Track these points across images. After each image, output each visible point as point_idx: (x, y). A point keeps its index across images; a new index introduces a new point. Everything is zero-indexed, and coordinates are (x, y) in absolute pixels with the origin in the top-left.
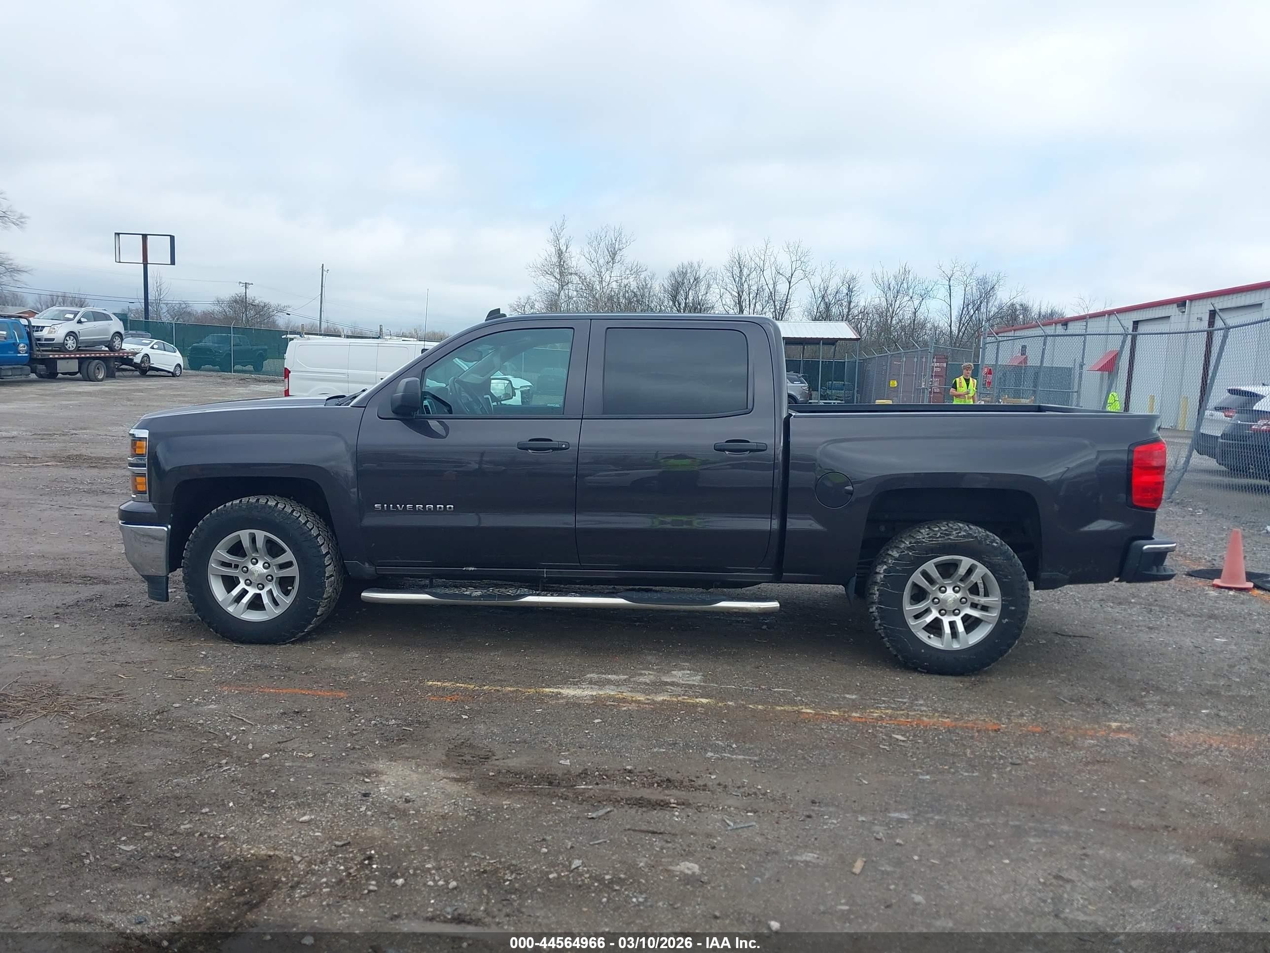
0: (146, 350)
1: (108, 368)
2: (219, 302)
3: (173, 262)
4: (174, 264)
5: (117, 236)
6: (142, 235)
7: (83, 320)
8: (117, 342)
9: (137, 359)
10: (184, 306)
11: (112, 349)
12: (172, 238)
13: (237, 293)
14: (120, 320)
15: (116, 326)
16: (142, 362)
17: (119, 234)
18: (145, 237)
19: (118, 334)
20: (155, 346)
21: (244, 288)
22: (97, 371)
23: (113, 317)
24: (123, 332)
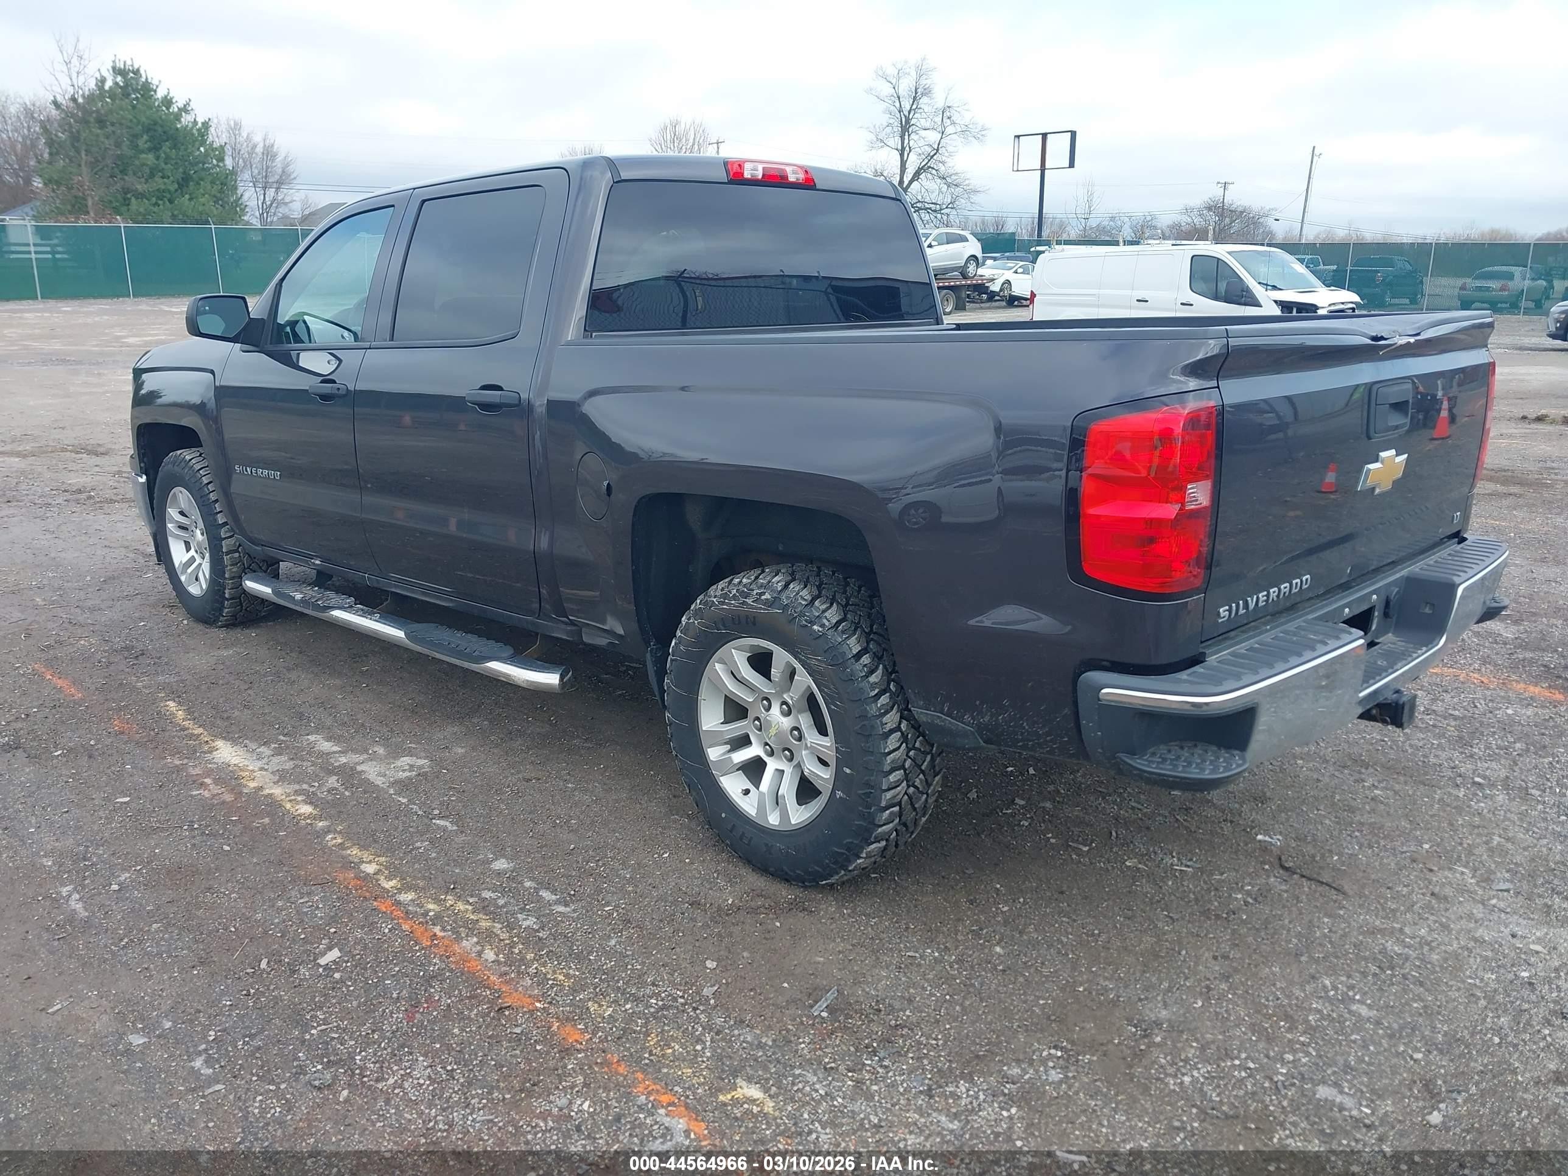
0: (1009, 275)
1: (958, 298)
2: (1187, 211)
3: (1072, 165)
4: (1073, 167)
5: (1017, 139)
6: (1042, 134)
7: (934, 243)
8: (971, 268)
9: (995, 287)
10: (1149, 218)
11: (965, 276)
12: (1073, 134)
13: (1211, 196)
14: (978, 240)
15: (973, 247)
16: (1001, 290)
17: (1018, 137)
18: (1044, 136)
19: (974, 257)
20: (1020, 270)
21: (1222, 189)
22: (946, 303)
23: (970, 237)
24: (980, 255)
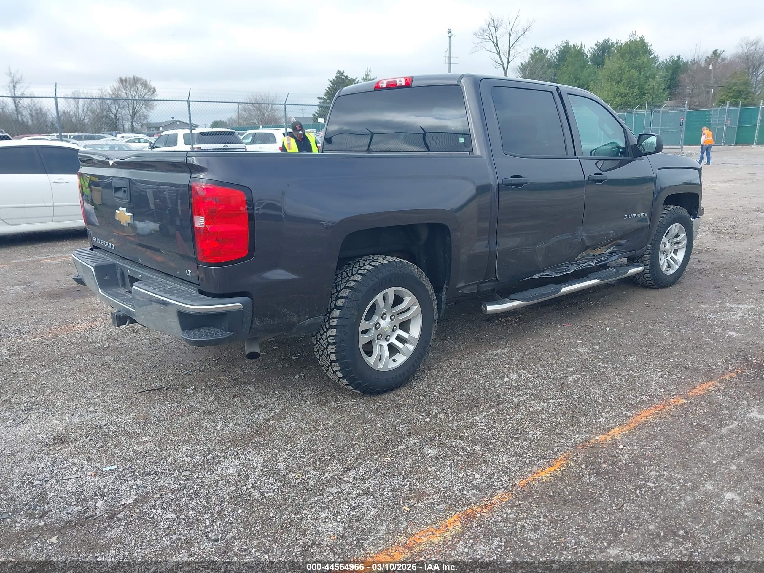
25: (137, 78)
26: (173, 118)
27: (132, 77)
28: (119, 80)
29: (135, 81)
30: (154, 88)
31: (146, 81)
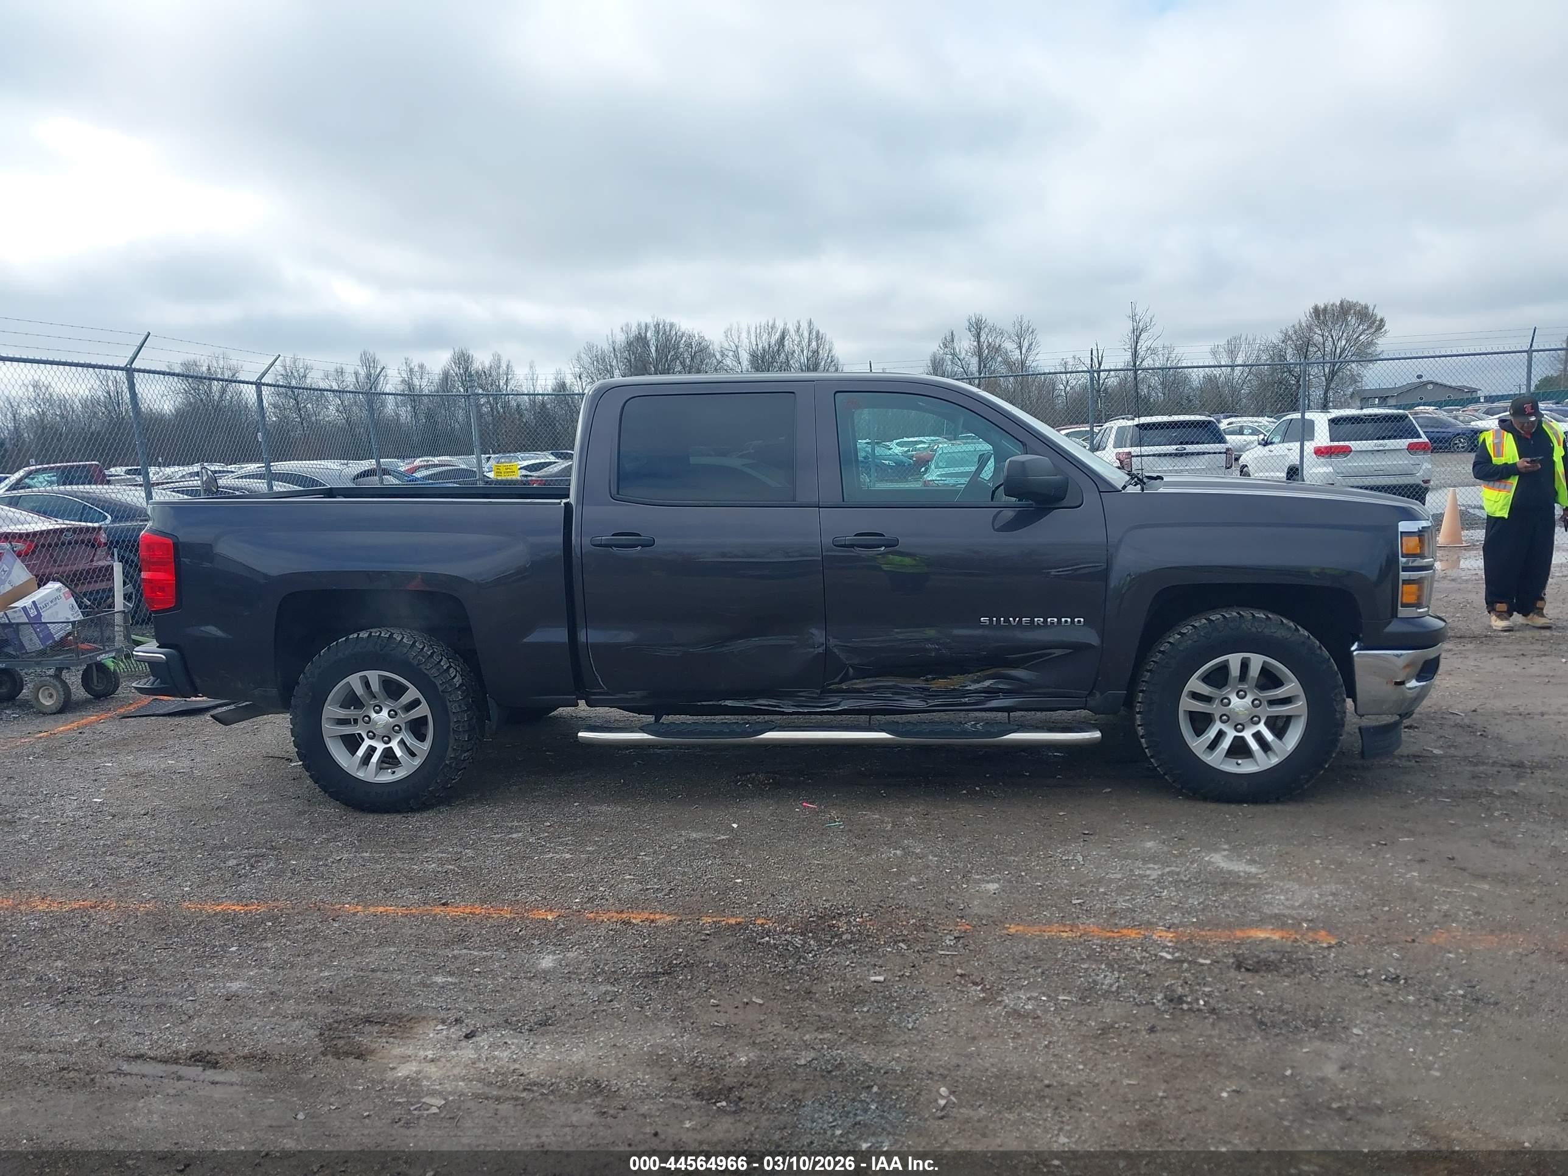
25: (1348, 302)
26: (1419, 377)
27: (1338, 303)
28: (1312, 311)
29: (1344, 310)
30: (1382, 320)
31: (1367, 308)
